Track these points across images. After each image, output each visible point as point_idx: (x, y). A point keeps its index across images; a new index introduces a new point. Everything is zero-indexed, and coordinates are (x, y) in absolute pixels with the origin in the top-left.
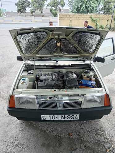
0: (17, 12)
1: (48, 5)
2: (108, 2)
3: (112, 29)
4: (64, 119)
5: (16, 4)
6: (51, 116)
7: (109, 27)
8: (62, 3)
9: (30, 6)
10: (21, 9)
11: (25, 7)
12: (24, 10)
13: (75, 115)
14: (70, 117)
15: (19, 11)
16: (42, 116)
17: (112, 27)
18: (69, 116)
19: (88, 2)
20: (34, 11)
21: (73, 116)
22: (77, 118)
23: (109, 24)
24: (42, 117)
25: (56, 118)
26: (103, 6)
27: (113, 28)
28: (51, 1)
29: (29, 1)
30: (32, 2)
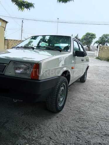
1: (96, 42)
28: (99, 39)
29: (79, 38)
30: (82, 40)
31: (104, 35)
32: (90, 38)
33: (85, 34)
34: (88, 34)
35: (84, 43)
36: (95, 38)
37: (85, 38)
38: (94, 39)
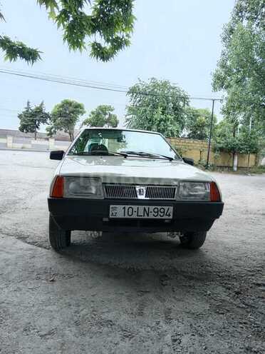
0: (18, 129)
1: (85, 123)
2: (199, 126)
3: (212, 168)
4: (148, 215)
5: (20, 116)
6: (127, 207)
7: (205, 163)
8: (112, 120)
9: (48, 121)
10: (28, 125)
11: (37, 122)
12: (34, 127)
13: (166, 208)
14: (158, 212)
15: (24, 128)
16: (111, 206)
17: (211, 163)
18: (156, 210)
19: (163, 122)
20: (55, 132)
21: (162, 210)
22: (169, 215)
23: (204, 158)
24: (111, 209)
25: (134, 213)
26: (190, 132)
27: (213, 166)
28: (90, 116)
29: (46, 112)
30: (54, 115)
31: (100, 107)
32: (73, 112)
33: (59, 103)
34: (67, 104)
35: (59, 124)
36: (82, 113)
37: (61, 111)
38: (82, 115)
